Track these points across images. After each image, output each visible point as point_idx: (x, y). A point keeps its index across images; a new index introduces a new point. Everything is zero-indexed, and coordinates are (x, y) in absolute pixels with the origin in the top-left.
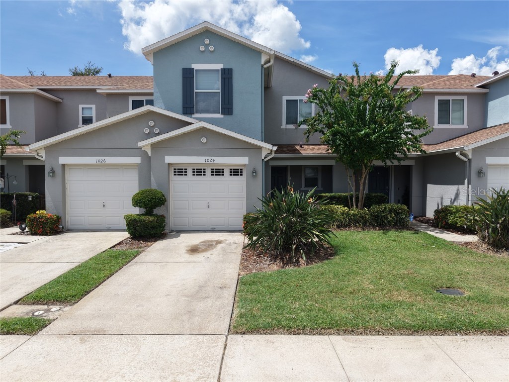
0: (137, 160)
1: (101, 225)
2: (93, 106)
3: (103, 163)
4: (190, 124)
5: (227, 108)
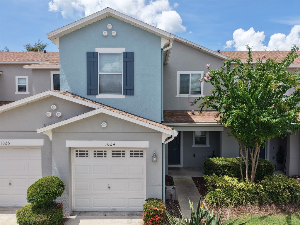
0: (40, 142)
1: (8, 202)
2: (27, 77)
3: (8, 145)
4: (94, 109)
5: (129, 90)
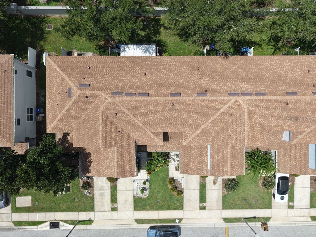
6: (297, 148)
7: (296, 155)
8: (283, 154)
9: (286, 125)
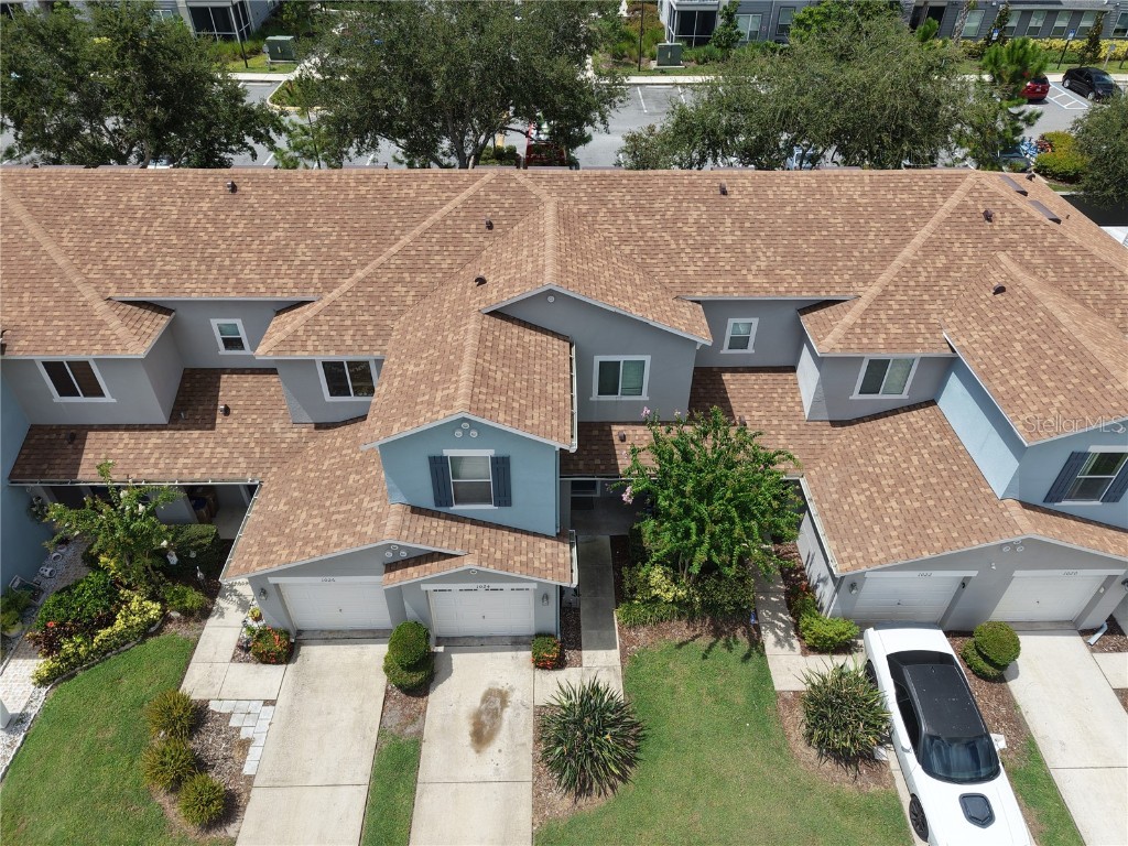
2: (238, 322)
3: (332, 582)
5: (503, 496)
6: (896, 438)
7: (904, 465)
8: (835, 480)
9: (754, 267)
